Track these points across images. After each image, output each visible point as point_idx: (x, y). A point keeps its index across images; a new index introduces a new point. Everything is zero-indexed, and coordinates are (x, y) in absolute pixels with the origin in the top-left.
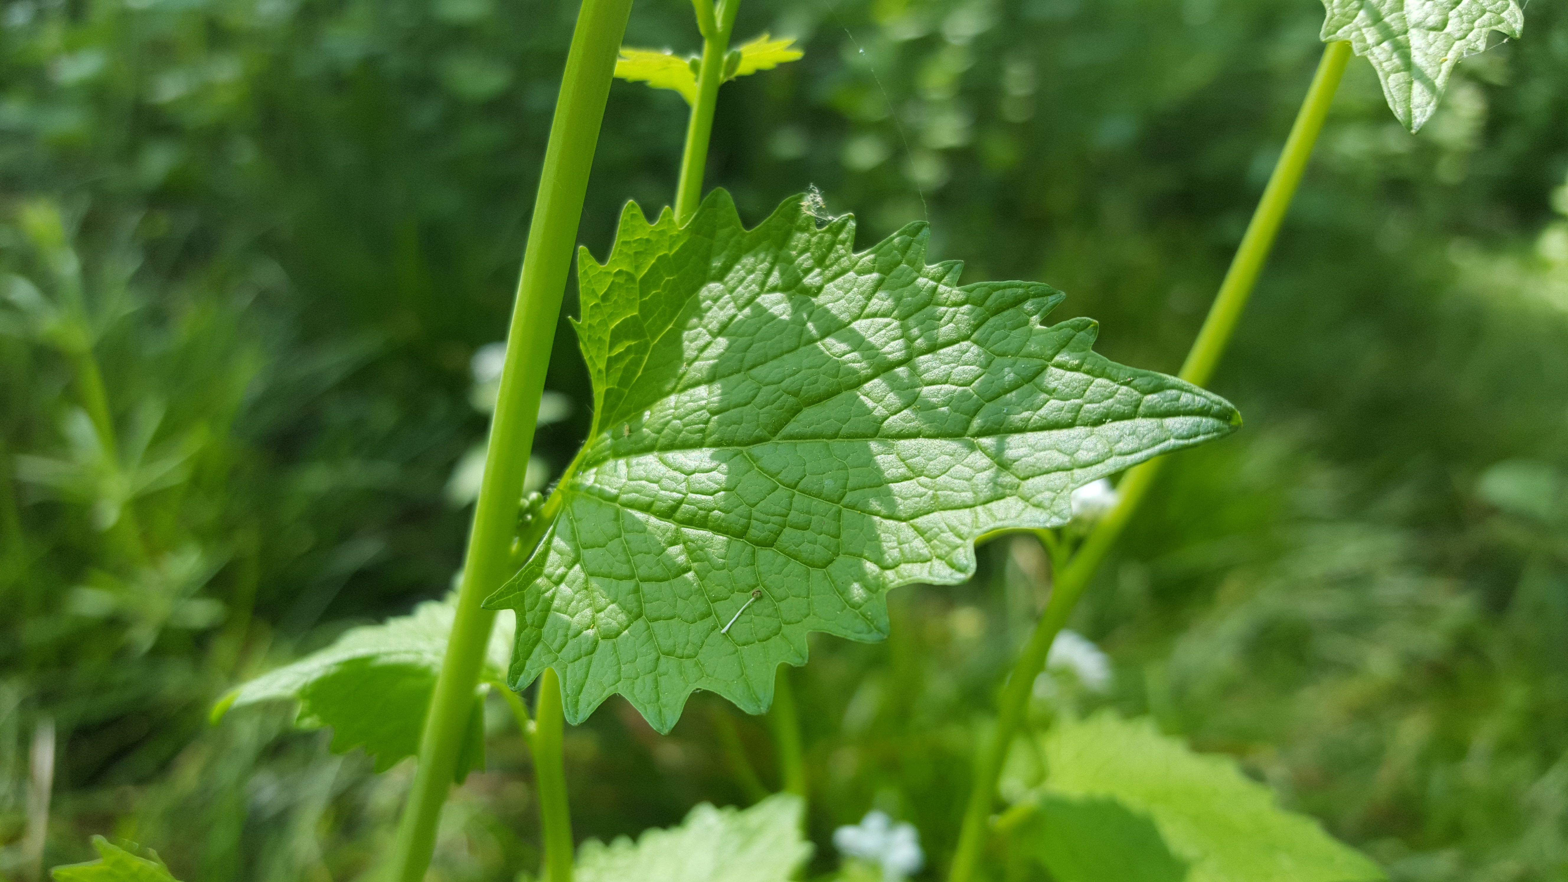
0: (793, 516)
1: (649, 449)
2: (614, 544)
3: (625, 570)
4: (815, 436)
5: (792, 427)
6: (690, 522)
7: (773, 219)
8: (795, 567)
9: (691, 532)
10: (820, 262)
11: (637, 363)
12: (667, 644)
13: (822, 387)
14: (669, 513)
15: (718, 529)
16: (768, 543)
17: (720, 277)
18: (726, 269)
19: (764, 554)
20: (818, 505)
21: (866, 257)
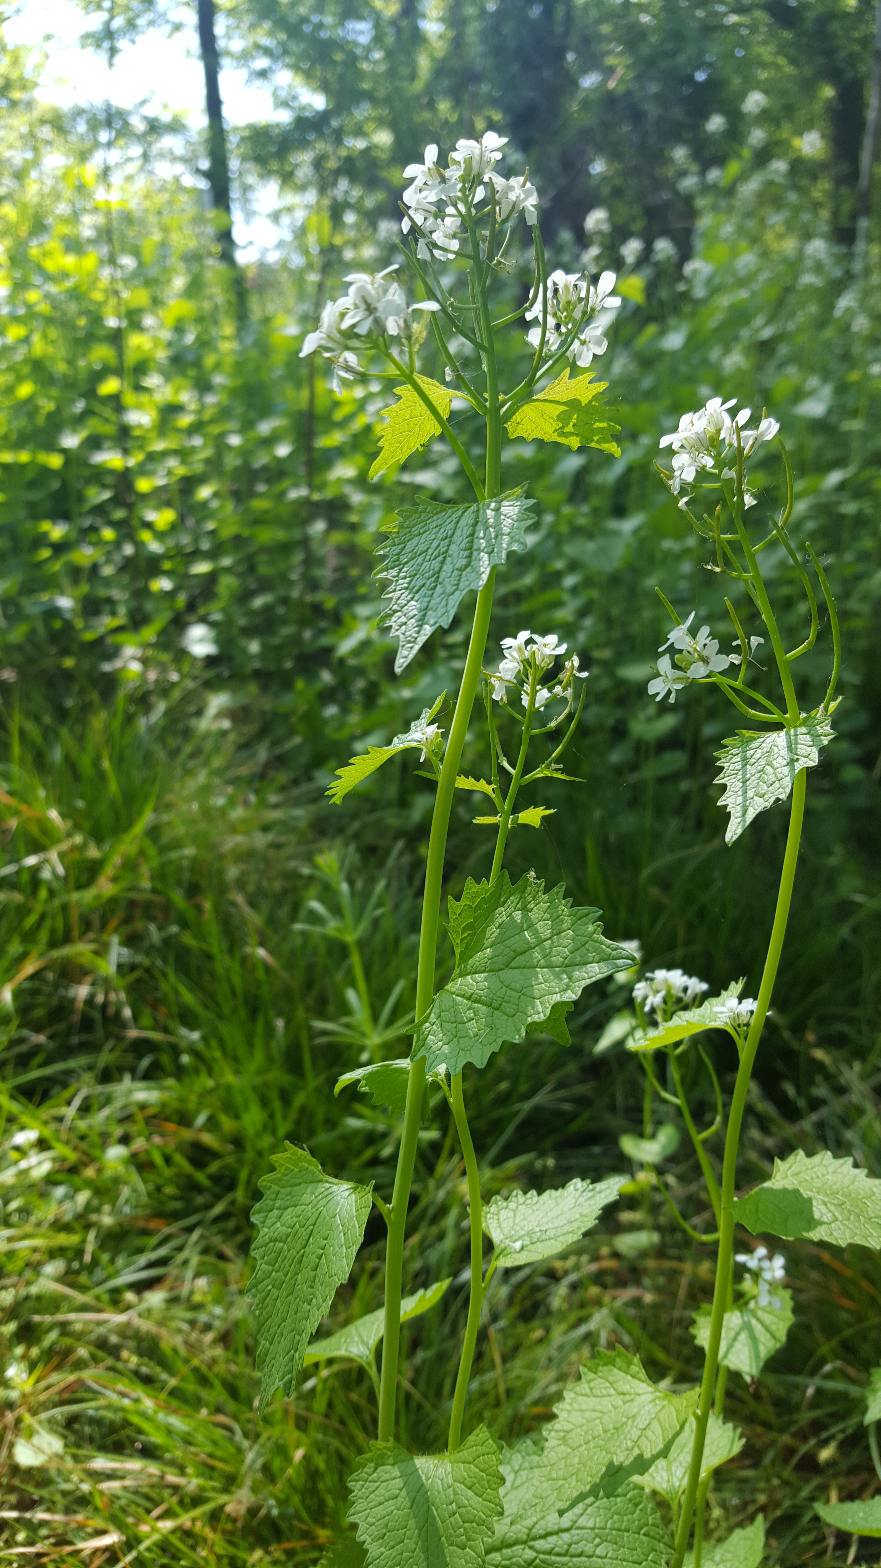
0: (506, 998)
1: (469, 974)
2: (452, 1010)
3: (453, 1019)
4: (518, 968)
5: (513, 964)
6: (475, 1001)
7: (520, 882)
8: (505, 1017)
9: (476, 1005)
10: (534, 899)
11: (471, 940)
12: (462, 1046)
13: (522, 949)
14: (469, 999)
15: (483, 1004)
16: (497, 1009)
17: (503, 906)
18: (505, 902)
19: (496, 1012)
20: (514, 993)
21: (546, 897)
